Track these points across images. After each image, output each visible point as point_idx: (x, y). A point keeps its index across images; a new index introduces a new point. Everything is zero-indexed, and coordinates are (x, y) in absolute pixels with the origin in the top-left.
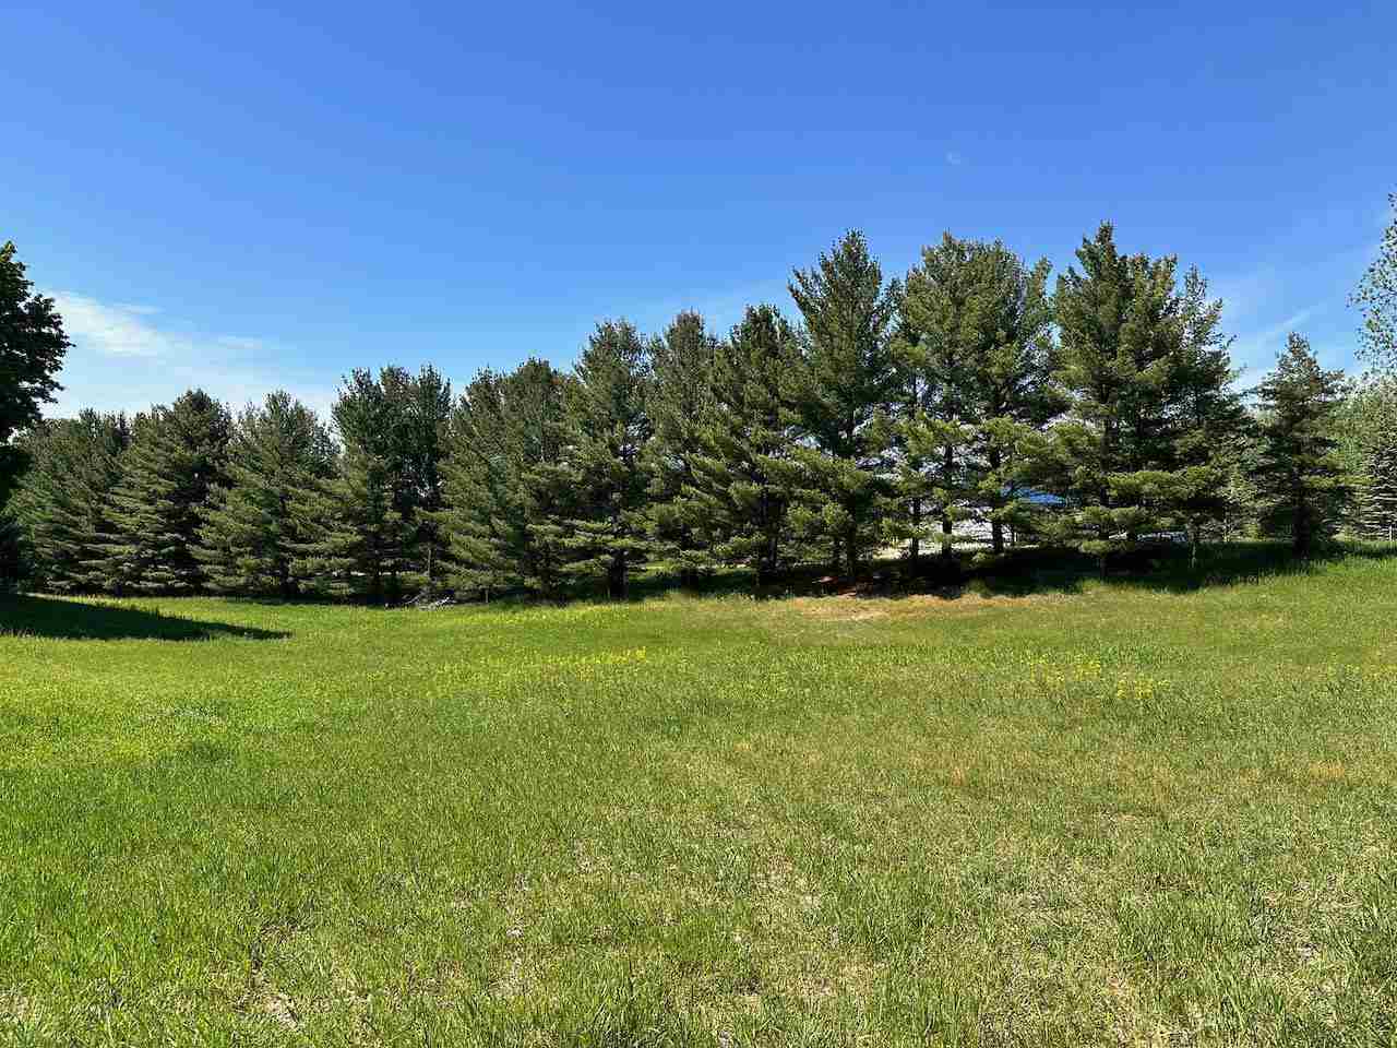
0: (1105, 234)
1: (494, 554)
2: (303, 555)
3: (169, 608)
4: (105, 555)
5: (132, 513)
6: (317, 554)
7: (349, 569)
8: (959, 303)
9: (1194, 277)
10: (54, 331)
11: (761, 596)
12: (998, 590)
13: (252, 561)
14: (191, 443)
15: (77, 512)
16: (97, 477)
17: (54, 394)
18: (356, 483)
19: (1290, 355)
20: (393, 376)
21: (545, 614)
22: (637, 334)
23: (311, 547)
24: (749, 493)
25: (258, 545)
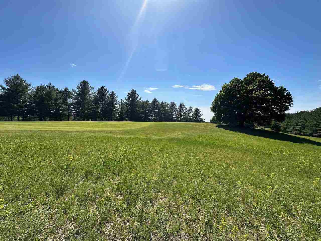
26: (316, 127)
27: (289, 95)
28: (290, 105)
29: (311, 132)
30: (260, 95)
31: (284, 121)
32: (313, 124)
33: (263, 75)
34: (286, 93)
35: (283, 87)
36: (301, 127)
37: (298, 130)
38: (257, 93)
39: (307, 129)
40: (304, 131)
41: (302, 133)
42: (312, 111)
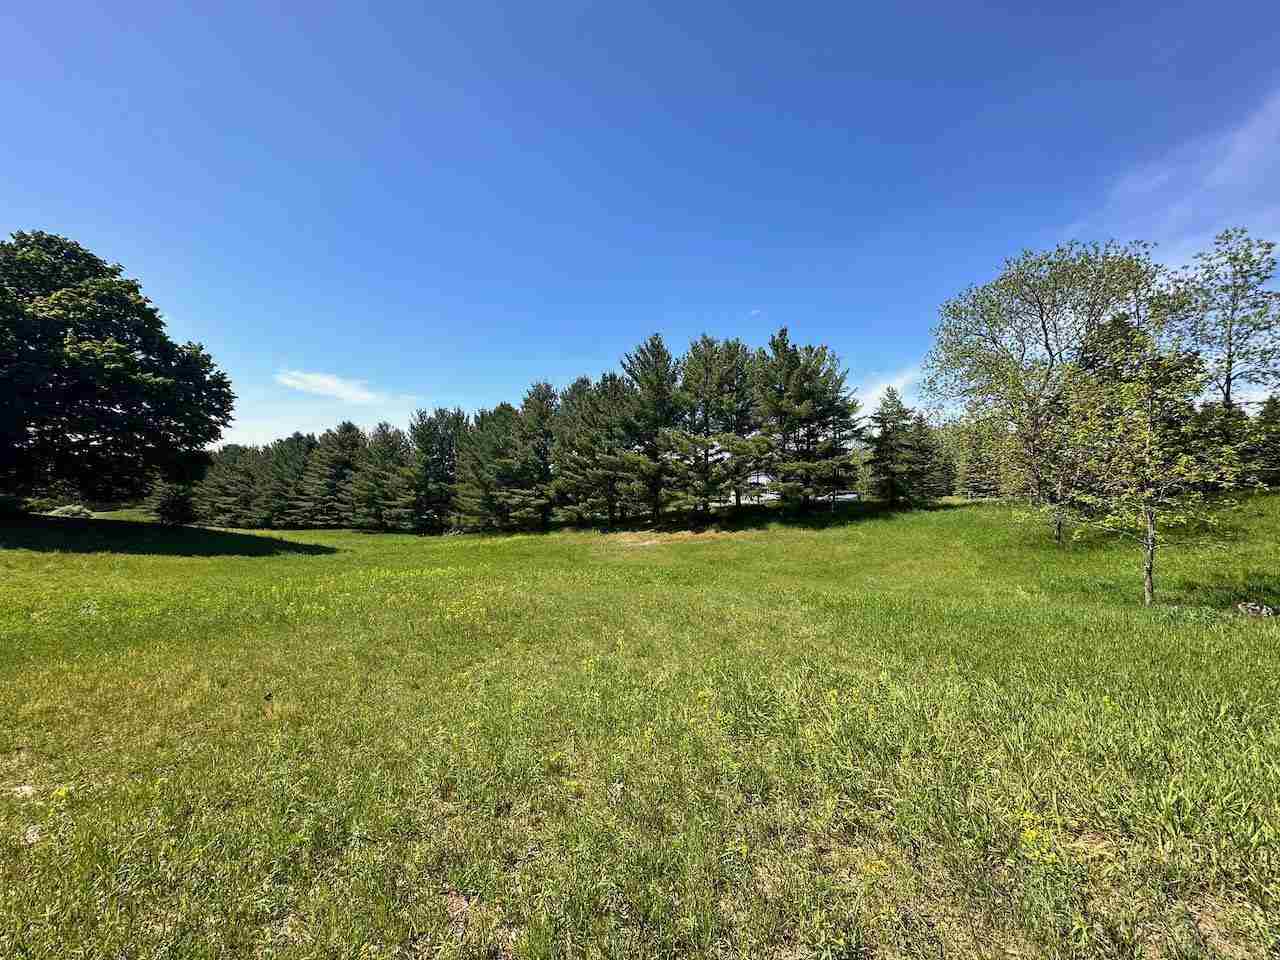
0: (783, 333)
1: (476, 508)
2: (390, 507)
3: (289, 536)
4: (299, 508)
5: (313, 484)
6: (396, 507)
7: (412, 515)
8: (708, 370)
9: (834, 356)
10: (226, 390)
11: (604, 531)
12: (724, 528)
13: (365, 510)
14: (343, 448)
15: (288, 485)
16: (298, 467)
17: (230, 423)
18: (417, 470)
19: (887, 398)
20: (441, 413)
21: (502, 541)
22: (553, 389)
23: (393, 503)
24: (596, 474)
25: (370, 502)
26: (280, 496)
27: (220, 381)
28: (224, 424)
29: (265, 514)
30: (106, 359)
31: (200, 480)
32: (272, 489)
33: (114, 272)
34: (212, 373)
35: (201, 348)
36: (235, 501)
37: (230, 511)
38: (86, 346)
39: (255, 506)
40: (249, 513)
41: (241, 522)
42: (266, 448)
